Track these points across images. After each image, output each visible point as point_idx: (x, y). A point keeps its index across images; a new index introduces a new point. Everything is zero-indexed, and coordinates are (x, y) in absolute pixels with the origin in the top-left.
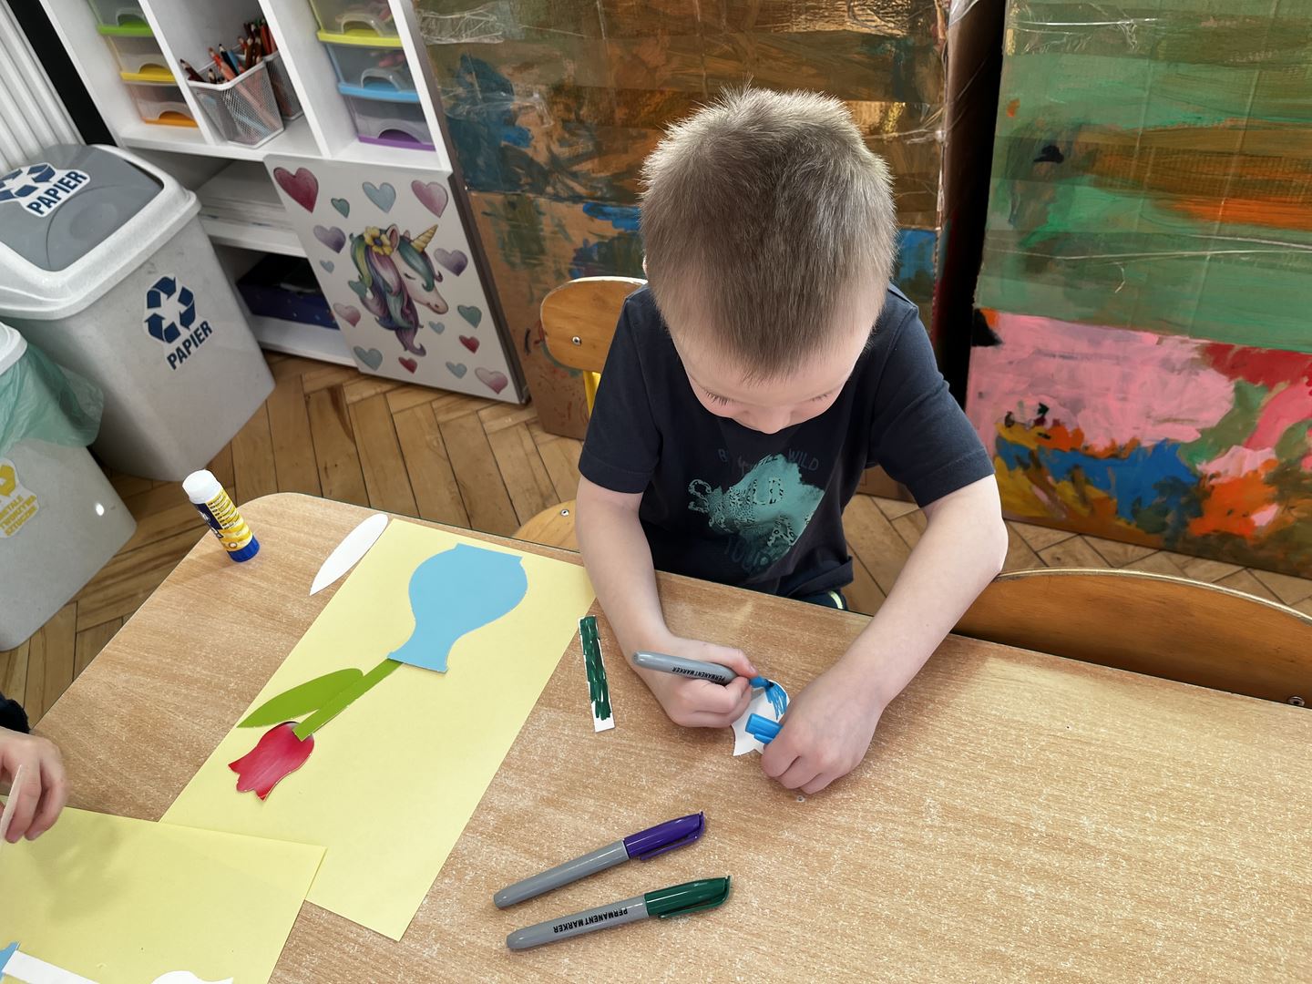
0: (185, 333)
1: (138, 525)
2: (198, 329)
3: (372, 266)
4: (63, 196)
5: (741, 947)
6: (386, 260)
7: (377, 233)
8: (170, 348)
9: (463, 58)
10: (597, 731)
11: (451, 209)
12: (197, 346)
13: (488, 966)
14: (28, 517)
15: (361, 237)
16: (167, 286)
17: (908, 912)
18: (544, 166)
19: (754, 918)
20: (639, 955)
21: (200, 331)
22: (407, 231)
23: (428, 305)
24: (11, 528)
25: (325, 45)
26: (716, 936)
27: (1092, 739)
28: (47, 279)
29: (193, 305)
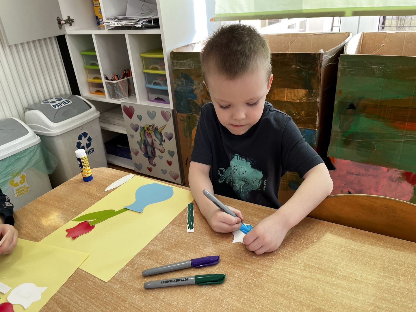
0: (86, 150)
2: (90, 149)
3: (145, 137)
4: (63, 105)
5: (226, 297)
6: (150, 135)
7: (148, 126)
9: (182, 74)
10: (188, 232)
11: (171, 120)
12: (89, 154)
13: (135, 293)
14: (25, 193)
15: (144, 127)
16: (85, 134)
17: (289, 293)
18: (200, 105)
19: (232, 289)
20: (189, 295)
21: (91, 150)
22: (157, 126)
23: (159, 150)
24: (19, 195)
25: (145, 73)
26: (218, 293)
27: (360, 250)
28: (52, 125)
29: (91, 142)
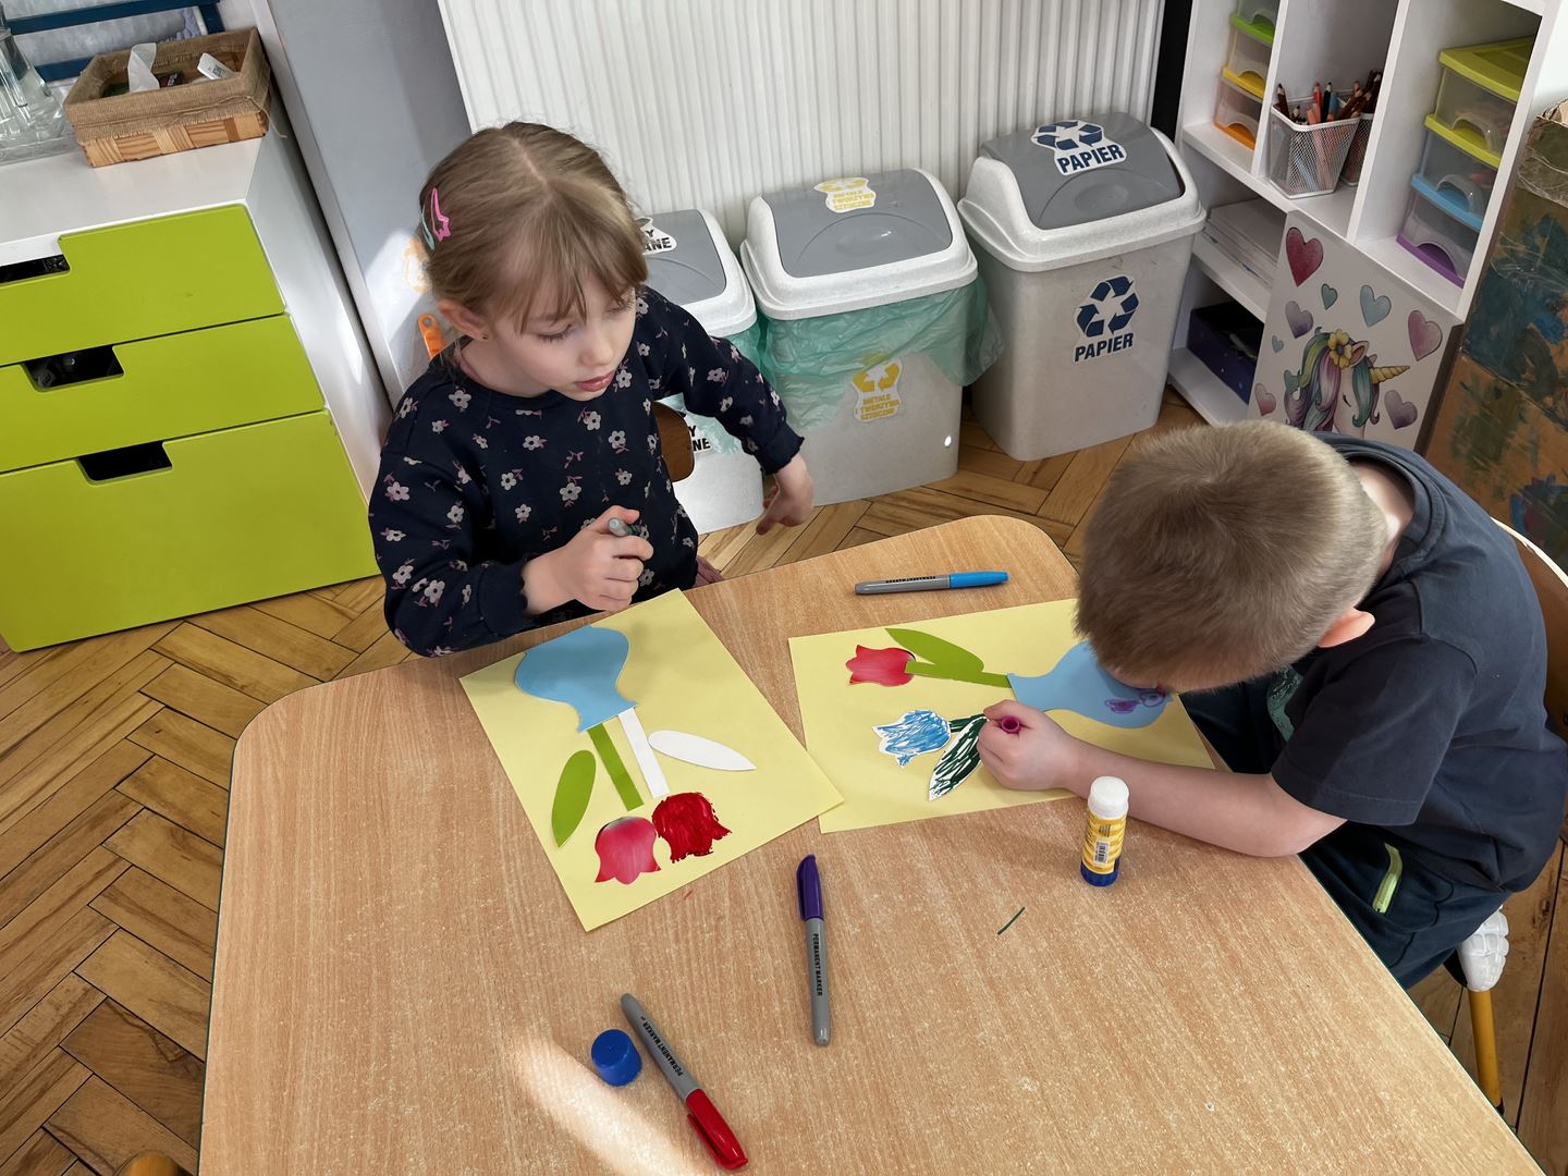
0: (1107, 335)
1: (958, 473)
2: (1121, 337)
3: (1318, 370)
6: (1335, 371)
7: (1345, 341)
8: (1086, 341)
9: (1546, 218)
11: (1435, 360)
12: (1109, 351)
14: (883, 415)
15: (1327, 336)
16: (1121, 285)
18: (1559, 373)
21: (1122, 340)
22: (1375, 355)
24: (867, 415)
25: (1427, 132)
28: (1028, 232)
29: (1131, 314)
